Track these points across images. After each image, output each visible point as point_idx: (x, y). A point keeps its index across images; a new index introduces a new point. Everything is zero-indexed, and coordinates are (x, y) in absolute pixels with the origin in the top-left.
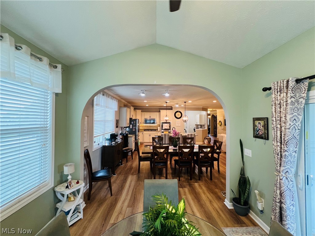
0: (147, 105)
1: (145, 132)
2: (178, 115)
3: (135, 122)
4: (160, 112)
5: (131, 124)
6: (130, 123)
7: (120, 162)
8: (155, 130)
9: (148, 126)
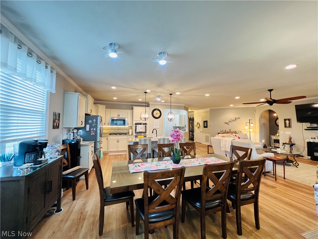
0: (115, 98)
1: (111, 137)
2: (157, 114)
3: (94, 120)
4: (132, 109)
5: (88, 123)
6: (86, 122)
7: (54, 206)
8: (126, 134)
9: (114, 129)
